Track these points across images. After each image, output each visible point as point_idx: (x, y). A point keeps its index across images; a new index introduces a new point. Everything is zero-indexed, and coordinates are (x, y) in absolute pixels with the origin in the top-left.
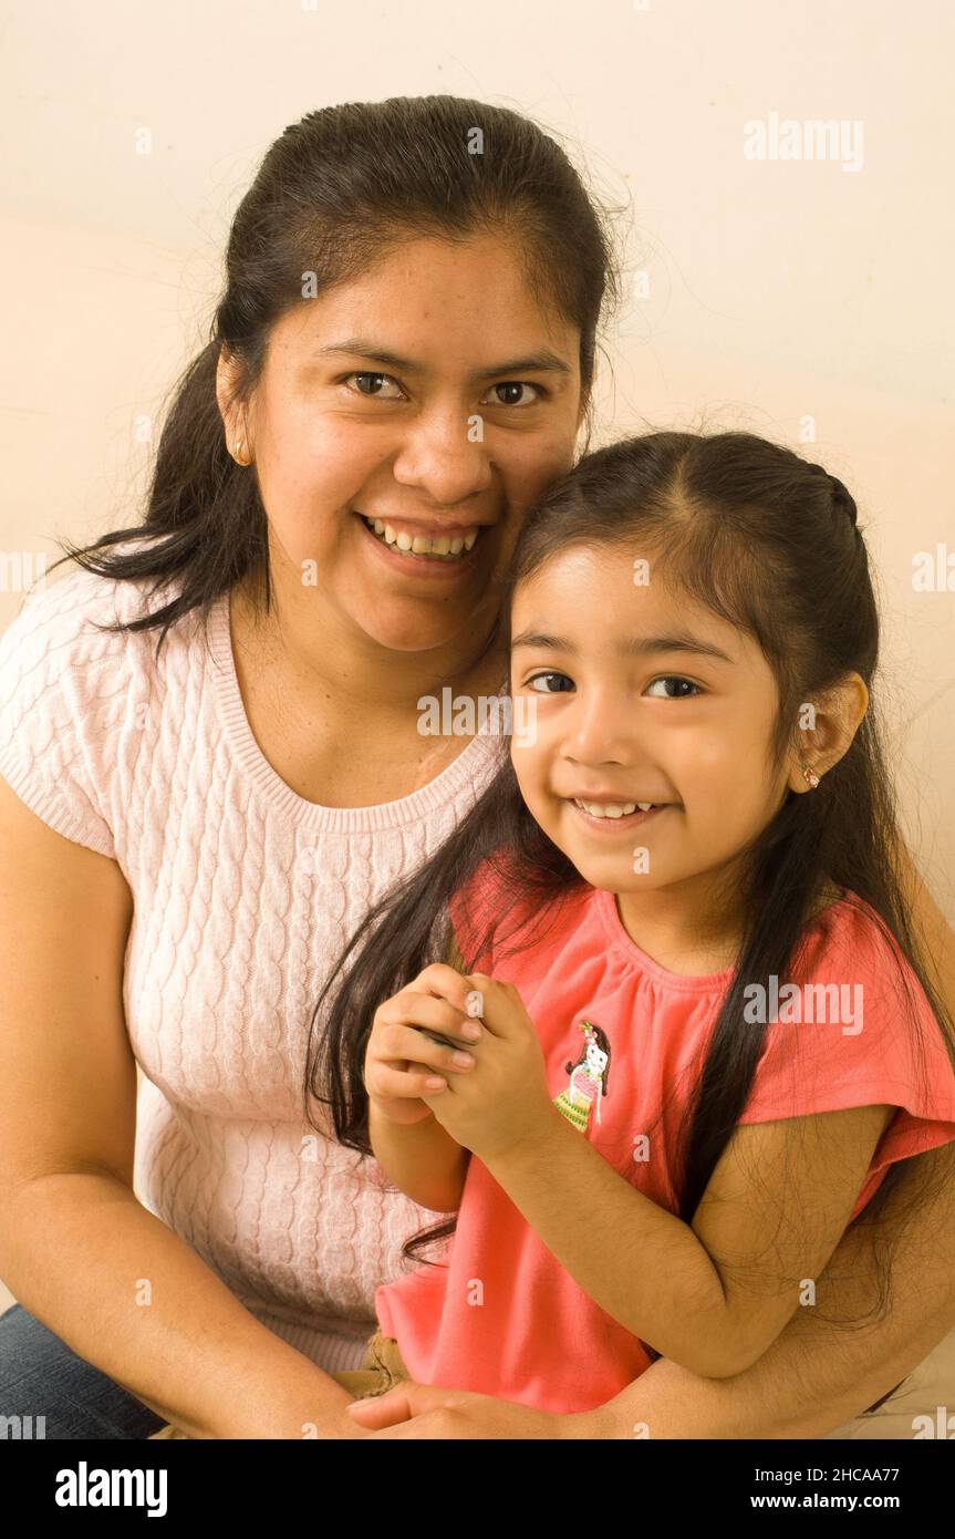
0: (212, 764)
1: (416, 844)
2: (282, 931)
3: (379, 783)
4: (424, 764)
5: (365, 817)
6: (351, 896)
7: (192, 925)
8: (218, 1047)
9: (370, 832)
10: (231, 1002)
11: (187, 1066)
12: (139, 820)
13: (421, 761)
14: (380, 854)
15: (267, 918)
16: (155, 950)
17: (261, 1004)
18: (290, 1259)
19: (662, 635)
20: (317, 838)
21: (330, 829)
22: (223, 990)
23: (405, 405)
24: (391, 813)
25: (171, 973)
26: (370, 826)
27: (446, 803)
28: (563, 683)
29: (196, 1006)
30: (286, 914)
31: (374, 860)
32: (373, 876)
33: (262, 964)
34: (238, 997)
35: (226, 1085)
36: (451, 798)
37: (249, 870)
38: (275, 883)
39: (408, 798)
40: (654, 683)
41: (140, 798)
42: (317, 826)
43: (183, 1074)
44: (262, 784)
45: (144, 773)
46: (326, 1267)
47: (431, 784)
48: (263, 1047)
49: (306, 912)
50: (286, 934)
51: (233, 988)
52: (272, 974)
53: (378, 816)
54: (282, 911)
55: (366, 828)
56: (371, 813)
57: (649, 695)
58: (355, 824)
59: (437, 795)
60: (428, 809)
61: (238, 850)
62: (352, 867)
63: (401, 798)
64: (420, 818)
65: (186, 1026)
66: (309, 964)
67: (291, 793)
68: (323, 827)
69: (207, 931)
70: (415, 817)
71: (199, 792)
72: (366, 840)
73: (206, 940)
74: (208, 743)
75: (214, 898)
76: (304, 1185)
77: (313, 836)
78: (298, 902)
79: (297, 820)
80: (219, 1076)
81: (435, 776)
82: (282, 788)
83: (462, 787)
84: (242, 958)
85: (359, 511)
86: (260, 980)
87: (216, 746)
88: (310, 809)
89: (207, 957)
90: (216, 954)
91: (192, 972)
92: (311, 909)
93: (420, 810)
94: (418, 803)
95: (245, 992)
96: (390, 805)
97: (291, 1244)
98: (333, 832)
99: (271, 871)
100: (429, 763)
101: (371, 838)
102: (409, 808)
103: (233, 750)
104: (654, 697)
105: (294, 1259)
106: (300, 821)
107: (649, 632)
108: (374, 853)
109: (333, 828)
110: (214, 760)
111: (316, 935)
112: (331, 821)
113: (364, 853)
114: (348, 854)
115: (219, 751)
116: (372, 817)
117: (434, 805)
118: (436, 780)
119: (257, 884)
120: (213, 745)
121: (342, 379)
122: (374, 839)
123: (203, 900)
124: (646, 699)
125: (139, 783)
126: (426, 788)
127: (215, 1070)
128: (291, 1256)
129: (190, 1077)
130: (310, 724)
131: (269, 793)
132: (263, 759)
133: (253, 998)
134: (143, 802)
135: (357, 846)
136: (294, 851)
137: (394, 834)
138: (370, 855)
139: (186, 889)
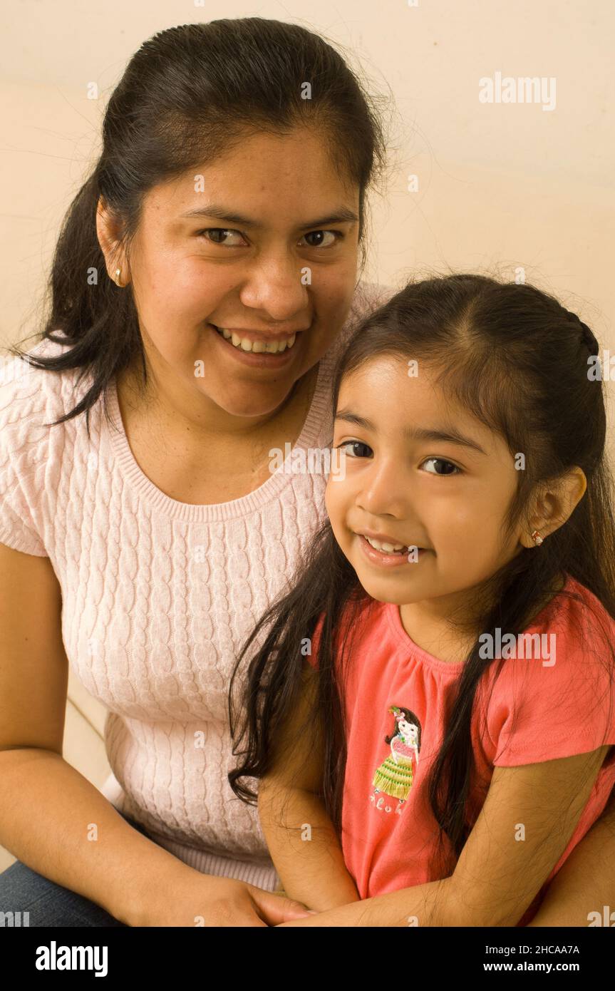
0: (110, 483)
1: (255, 528)
2: (168, 591)
3: (225, 488)
4: (256, 472)
5: (219, 510)
6: (213, 566)
7: (106, 591)
8: (131, 673)
9: (223, 520)
10: (137, 641)
11: (112, 689)
12: (63, 523)
13: (253, 471)
14: (231, 536)
15: (157, 583)
16: (83, 611)
17: (157, 641)
18: (208, 820)
19: (436, 428)
20: (187, 526)
21: (195, 520)
22: (130, 634)
23: (246, 250)
24: (237, 506)
25: (95, 625)
26: (222, 517)
27: (274, 498)
28: (364, 451)
29: (113, 645)
30: (170, 580)
31: (227, 540)
32: (227, 551)
33: (155, 613)
34: (141, 638)
35: (140, 699)
36: (277, 494)
37: (142, 552)
38: (161, 560)
39: (248, 496)
40: (427, 461)
41: (62, 508)
42: (186, 517)
43: (111, 694)
44: (145, 494)
45: (64, 492)
46: (233, 826)
47: (263, 486)
48: (161, 671)
49: (183, 578)
50: (171, 592)
51: (137, 631)
52: (162, 622)
53: (228, 509)
54: (167, 578)
55: (220, 519)
56: (223, 507)
57: (423, 469)
58: (213, 515)
59: (267, 493)
60: (262, 503)
61: (134, 538)
62: (212, 545)
63: (243, 496)
64: (256, 509)
65: (108, 660)
66: (188, 613)
67: (165, 497)
68: (191, 518)
69: (117, 595)
70: (253, 509)
71: (103, 502)
72: (221, 526)
73: (117, 600)
74: (107, 468)
75: (120, 572)
76: (209, 769)
77: (184, 525)
78: (177, 571)
79: (171, 515)
80: (134, 693)
81: (265, 481)
82: (159, 493)
83: (285, 487)
84: (143, 611)
85: (213, 323)
86: (155, 625)
87: (112, 471)
88: (179, 507)
89: (118, 613)
90: (125, 609)
91: (109, 623)
92: (186, 575)
93: (256, 504)
94: (255, 499)
95: (146, 635)
96: (236, 501)
97: (207, 809)
98: (197, 522)
99: (158, 552)
100: (259, 472)
101: (224, 525)
102: (248, 504)
103: (124, 472)
104: (426, 471)
105: (210, 820)
106: (174, 515)
107: (428, 424)
108: (227, 535)
109: (197, 520)
110: (112, 480)
111: (191, 594)
112: (196, 514)
113: (219, 535)
114: (209, 536)
115: (115, 473)
116: (224, 510)
117: (266, 500)
118: (266, 483)
119: (148, 562)
120: (110, 469)
121: (200, 233)
122: (226, 525)
123: (113, 574)
124: (420, 472)
125: (62, 498)
126: (260, 489)
127: (131, 690)
128: (208, 818)
129: (115, 695)
130: (175, 449)
131: (150, 499)
132: (143, 476)
133: (151, 637)
134: (65, 511)
135: (215, 531)
136: (172, 537)
137: (240, 521)
138: (224, 536)
139: (101, 567)
